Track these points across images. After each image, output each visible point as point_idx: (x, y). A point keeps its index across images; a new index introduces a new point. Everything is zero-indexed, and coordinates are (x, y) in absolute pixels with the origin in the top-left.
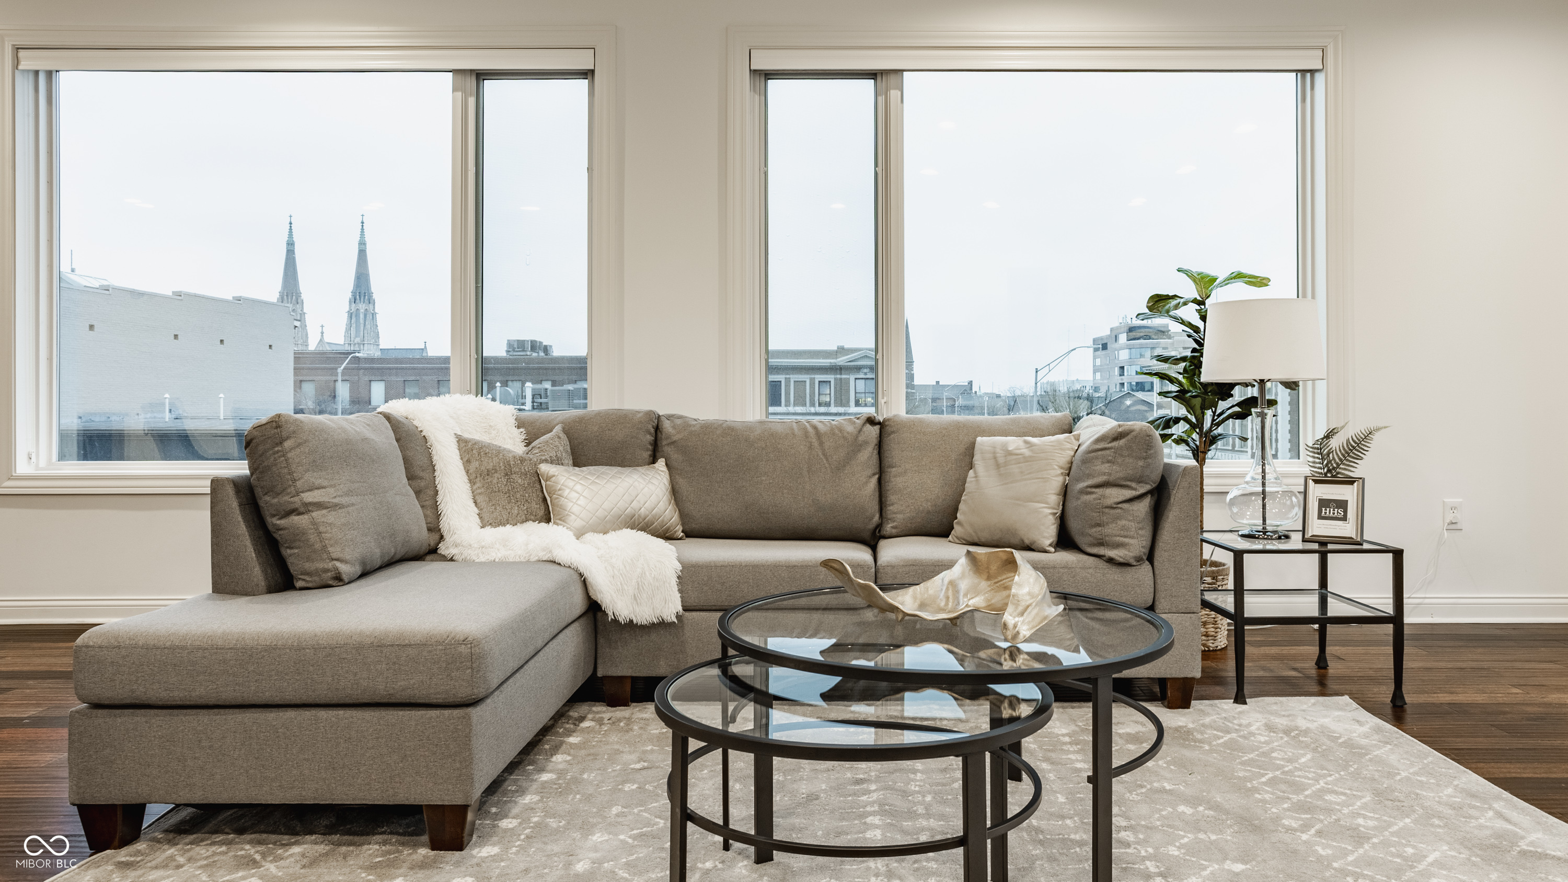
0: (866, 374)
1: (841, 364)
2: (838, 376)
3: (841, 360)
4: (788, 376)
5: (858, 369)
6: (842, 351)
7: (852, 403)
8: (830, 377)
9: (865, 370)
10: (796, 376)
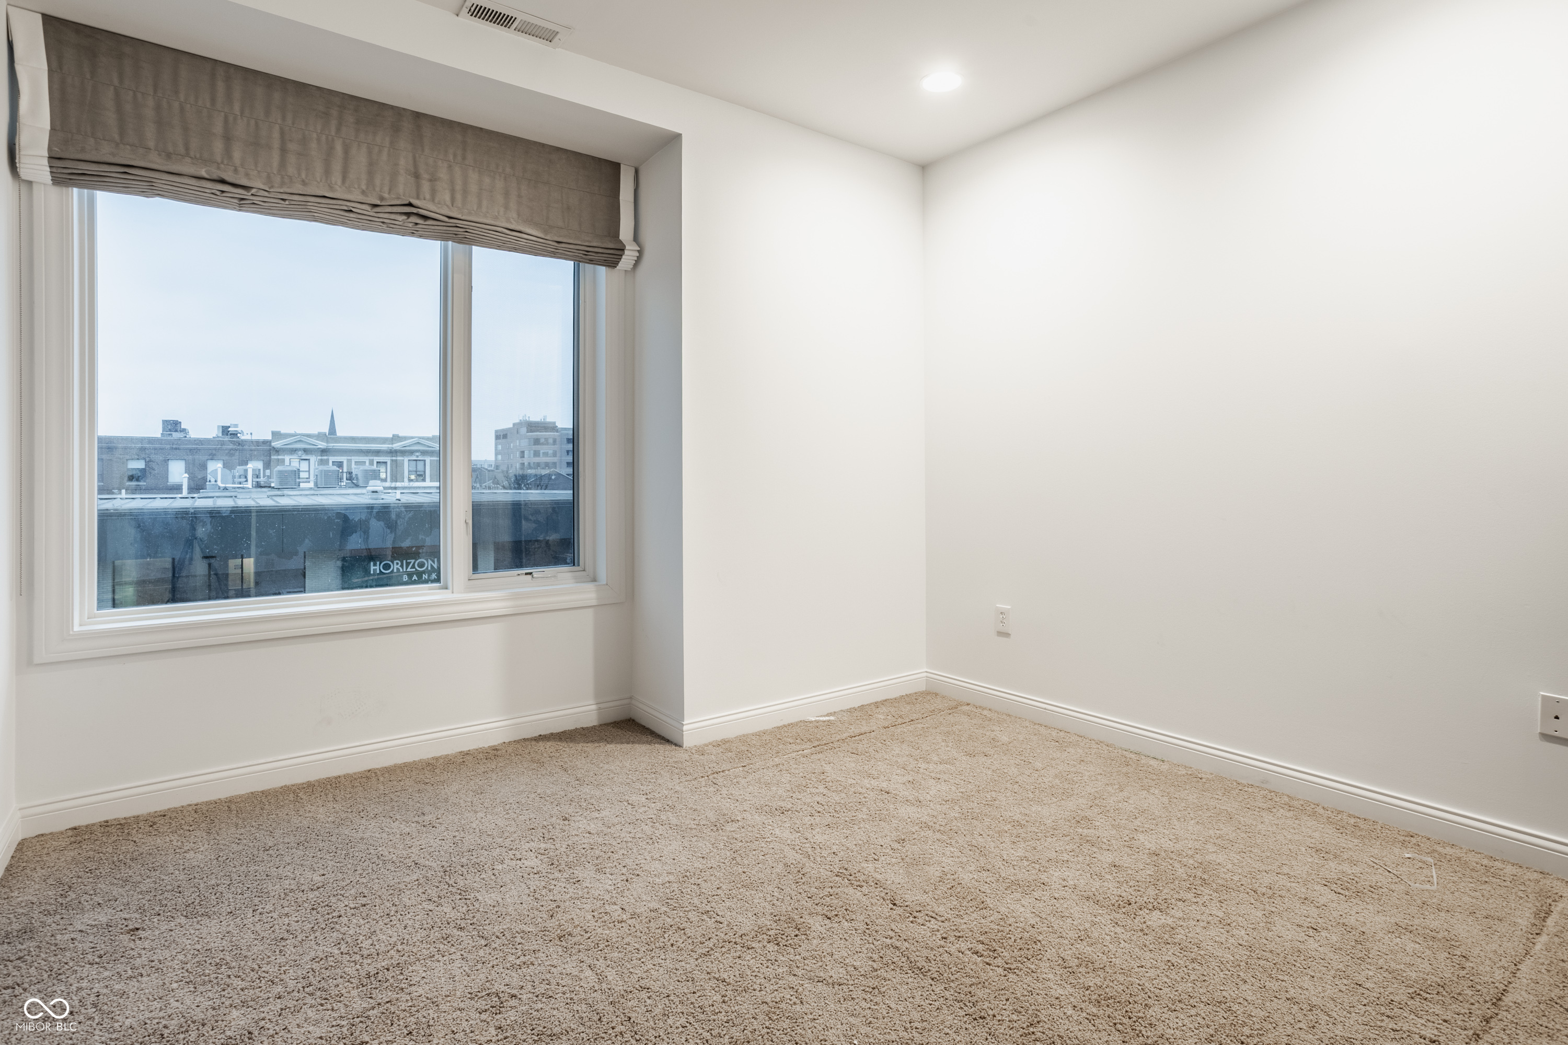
0: (417, 456)
1: (398, 448)
2: (394, 458)
3: (397, 446)
4: (349, 458)
5: (412, 452)
6: (396, 438)
7: (406, 479)
8: (388, 459)
9: (417, 454)
10: (357, 458)
